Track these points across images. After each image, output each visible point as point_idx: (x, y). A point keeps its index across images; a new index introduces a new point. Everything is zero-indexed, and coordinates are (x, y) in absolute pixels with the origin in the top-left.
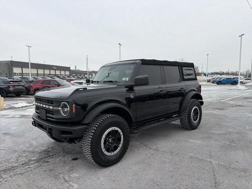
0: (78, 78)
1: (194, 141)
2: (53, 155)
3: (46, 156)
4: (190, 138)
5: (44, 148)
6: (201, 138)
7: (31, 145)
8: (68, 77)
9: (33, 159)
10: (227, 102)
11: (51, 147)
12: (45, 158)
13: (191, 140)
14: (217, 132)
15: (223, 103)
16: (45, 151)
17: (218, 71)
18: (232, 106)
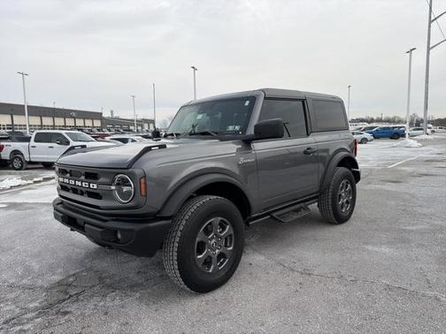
0: (118, 132)
1: (376, 249)
2: (78, 294)
3: (62, 296)
4: (367, 244)
5: (57, 278)
6: (388, 243)
7: (28, 270)
8: (99, 130)
9: (31, 306)
10: (399, 168)
11: (72, 272)
12: (60, 302)
13: (370, 248)
14: (414, 228)
15: (393, 170)
16: (59, 283)
17: (364, 117)
18: (413, 175)
